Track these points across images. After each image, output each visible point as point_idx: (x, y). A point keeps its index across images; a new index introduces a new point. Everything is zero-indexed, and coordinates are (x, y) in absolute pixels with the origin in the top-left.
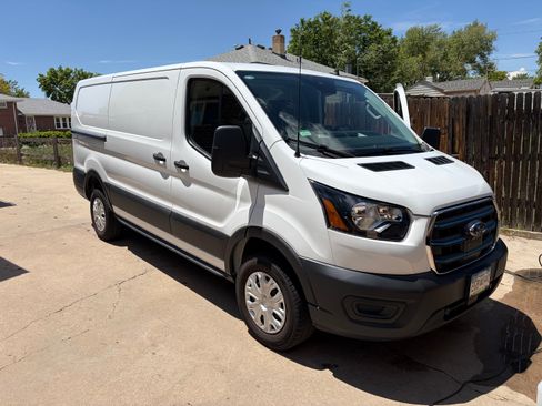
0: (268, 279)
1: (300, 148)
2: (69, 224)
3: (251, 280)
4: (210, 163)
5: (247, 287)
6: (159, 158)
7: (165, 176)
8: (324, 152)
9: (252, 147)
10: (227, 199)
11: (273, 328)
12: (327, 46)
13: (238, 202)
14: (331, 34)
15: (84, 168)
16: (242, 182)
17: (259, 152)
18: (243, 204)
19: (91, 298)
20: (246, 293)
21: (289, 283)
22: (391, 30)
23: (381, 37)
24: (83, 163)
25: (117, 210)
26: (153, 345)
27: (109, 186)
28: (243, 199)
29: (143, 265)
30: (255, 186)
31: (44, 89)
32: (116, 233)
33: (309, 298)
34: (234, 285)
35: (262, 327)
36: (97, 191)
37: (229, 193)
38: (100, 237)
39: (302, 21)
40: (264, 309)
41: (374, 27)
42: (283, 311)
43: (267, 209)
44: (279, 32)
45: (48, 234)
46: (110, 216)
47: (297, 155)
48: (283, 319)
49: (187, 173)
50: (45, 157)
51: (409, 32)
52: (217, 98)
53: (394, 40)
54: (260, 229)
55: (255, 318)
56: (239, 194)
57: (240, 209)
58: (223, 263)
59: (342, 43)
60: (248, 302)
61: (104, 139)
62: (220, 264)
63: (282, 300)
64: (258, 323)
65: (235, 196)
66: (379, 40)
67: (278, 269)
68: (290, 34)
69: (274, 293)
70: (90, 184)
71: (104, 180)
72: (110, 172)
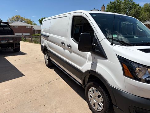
0: (97, 91)
1: (113, 42)
2: (39, 61)
3: (91, 89)
4: (78, 45)
5: (89, 92)
6: (63, 43)
7: (64, 49)
8: (122, 43)
9: (93, 41)
10: (83, 59)
11: (98, 109)
12: (118, 9)
13: (87, 60)
14: (119, 6)
15: (43, 45)
16: (89, 53)
17: (96, 43)
18: (89, 62)
19: (40, 87)
20: (89, 94)
21: (105, 95)
22: (139, 4)
23: (136, 6)
24: (43, 44)
25: (51, 58)
26: (56, 108)
27: (49, 51)
28: (89, 60)
29: (57, 76)
30: (94, 55)
31: (40, 23)
32: (51, 65)
33: (114, 102)
34: (84, 89)
35: (94, 107)
36: (46, 52)
37: (84, 57)
38: (47, 66)
39: (111, 2)
40: (95, 101)
41: (134, 3)
42: (102, 104)
43: (98, 65)
44: (103, 5)
45: (33, 64)
46: (49, 60)
47: (112, 44)
48: (102, 107)
49: (71, 49)
50: (38, 41)
51: (144, 5)
52: (82, 24)
53: (140, 7)
54: (95, 72)
55: (92, 103)
56: (88, 58)
57: (88, 63)
58: (81, 81)
59: (123, 8)
60: (89, 97)
61: (48, 36)
62: (80, 81)
63: (102, 100)
64: (93, 105)
65: (86, 58)
66: (135, 7)
67: (101, 88)
68: (107, 6)
69: (99, 96)
70: (45, 50)
71: (48, 49)
72: (50, 47)
